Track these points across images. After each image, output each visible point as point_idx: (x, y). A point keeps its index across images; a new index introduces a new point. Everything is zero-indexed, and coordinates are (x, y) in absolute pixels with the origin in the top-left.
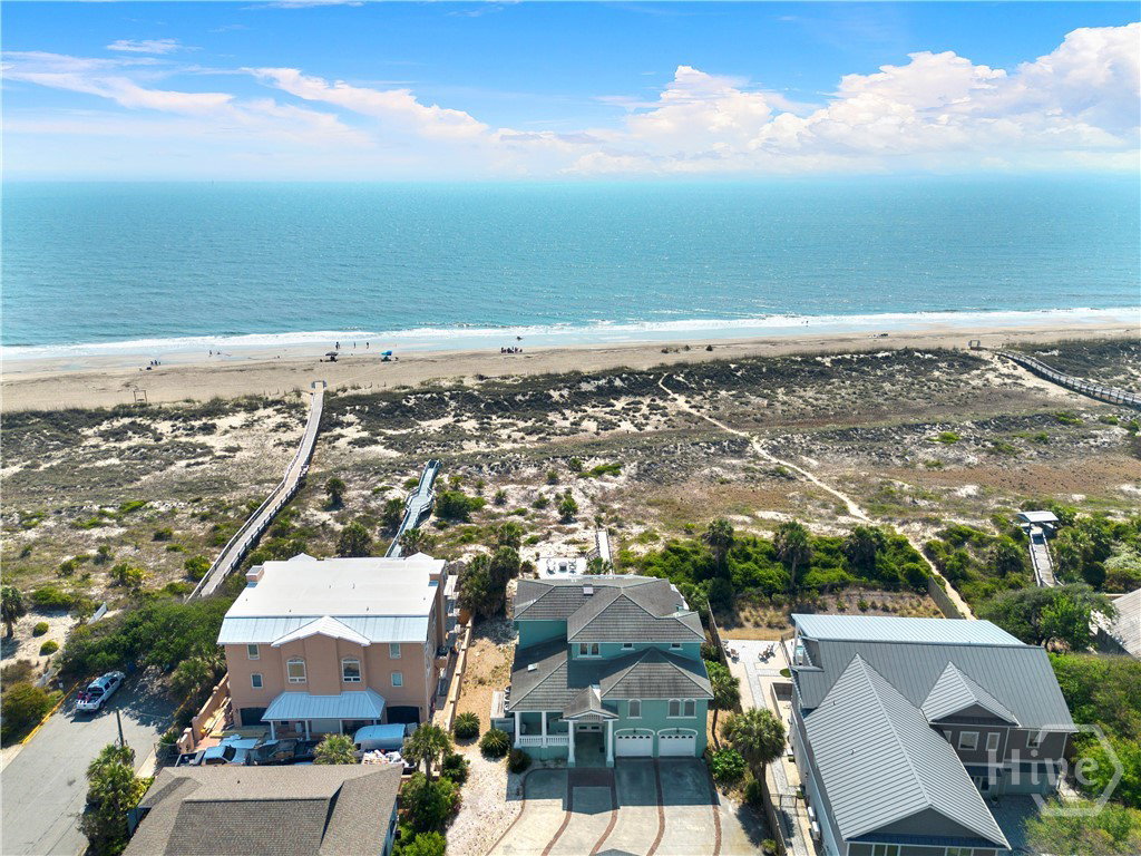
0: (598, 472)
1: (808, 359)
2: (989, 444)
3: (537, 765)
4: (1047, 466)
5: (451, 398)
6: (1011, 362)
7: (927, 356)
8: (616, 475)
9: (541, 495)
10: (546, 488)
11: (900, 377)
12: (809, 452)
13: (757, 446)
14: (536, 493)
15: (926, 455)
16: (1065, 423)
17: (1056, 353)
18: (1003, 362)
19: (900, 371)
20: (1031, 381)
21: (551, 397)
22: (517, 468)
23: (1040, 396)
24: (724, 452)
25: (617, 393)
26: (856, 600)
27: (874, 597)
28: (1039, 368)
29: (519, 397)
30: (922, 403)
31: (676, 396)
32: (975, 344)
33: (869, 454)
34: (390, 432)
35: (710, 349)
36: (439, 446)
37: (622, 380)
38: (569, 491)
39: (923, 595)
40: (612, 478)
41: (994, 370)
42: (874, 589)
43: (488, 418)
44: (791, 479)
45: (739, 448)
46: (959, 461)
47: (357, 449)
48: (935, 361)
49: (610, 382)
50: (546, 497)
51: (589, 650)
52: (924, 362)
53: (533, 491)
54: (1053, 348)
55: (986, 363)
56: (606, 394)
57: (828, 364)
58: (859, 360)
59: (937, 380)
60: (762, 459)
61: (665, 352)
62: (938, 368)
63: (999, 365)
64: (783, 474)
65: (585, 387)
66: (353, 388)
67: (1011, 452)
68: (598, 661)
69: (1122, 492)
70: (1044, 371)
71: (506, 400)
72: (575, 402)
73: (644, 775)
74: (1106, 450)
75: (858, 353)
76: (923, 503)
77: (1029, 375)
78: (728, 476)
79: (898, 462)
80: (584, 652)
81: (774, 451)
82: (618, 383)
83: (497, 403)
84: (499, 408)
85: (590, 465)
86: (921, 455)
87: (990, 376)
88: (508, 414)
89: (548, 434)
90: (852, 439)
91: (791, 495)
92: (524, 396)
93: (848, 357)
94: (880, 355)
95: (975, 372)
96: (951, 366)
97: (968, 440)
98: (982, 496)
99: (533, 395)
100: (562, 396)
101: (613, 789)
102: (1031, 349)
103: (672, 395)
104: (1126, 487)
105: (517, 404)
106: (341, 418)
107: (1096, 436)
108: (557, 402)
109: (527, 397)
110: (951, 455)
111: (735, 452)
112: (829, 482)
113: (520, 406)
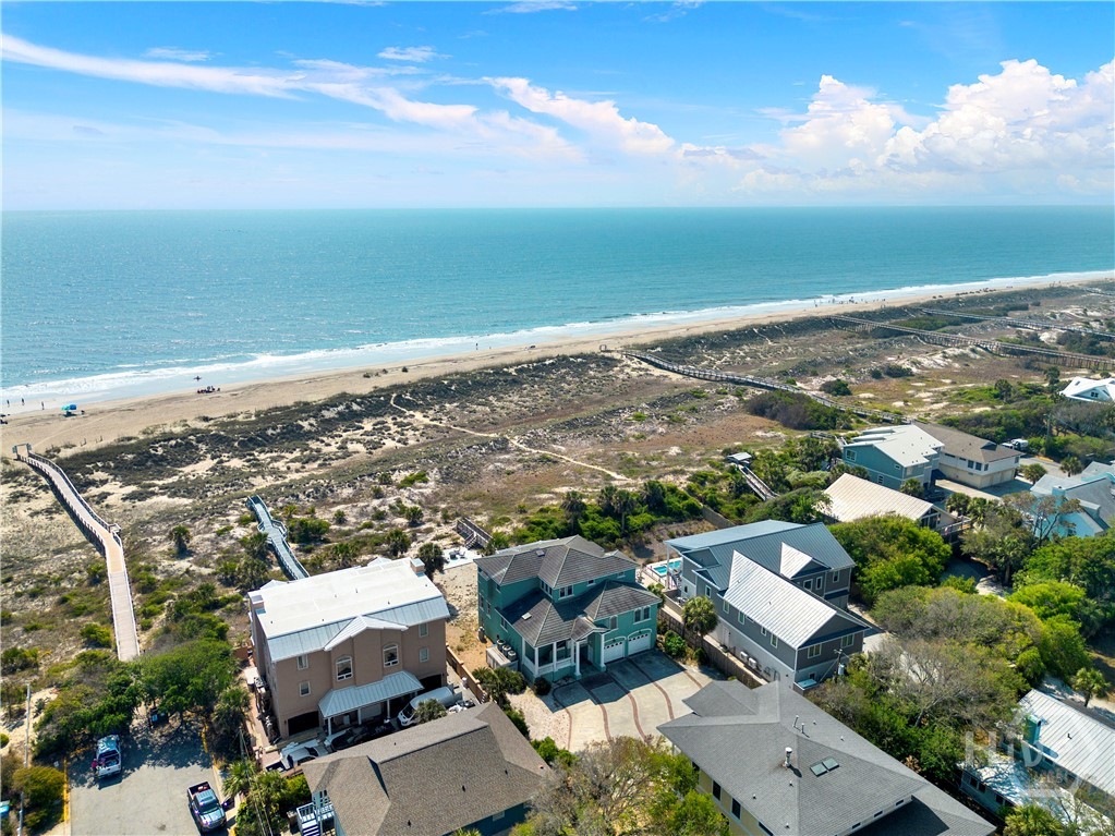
0: (409, 482)
1: (498, 370)
2: (665, 418)
3: (554, 686)
4: (705, 427)
5: (198, 442)
6: (636, 360)
7: (579, 360)
8: (426, 481)
9: (375, 508)
10: (376, 502)
11: (569, 378)
12: (555, 441)
13: (515, 442)
14: (369, 509)
15: (630, 431)
16: (699, 397)
17: (659, 349)
18: (631, 360)
19: (568, 373)
20: (657, 372)
21: (302, 427)
22: (332, 491)
23: (667, 381)
24: (493, 450)
25: (359, 416)
26: (666, 533)
27: (674, 528)
28: (657, 361)
29: (270, 432)
30: (599, 396)
31: (411, 412)
32: (603, 349)
33: (595, 436)
34: (160, 483)
35: (405, 370)
36: (227, 486)
37: (358, 404)
38: (399, 501)
39: (700, 520)
40: (423, 485)
41: (629, 366)
42: (671, 523)
43: (250, 455)
44: (555, 462)
45: (502, 446)
46: (654, 432)
47: (138, 503)
48: (586, 363)
49: (348, 407)
50: (382, 509)
51: (566, 592)
52: (579, 365)
53: (365, 507)
54: (657, 347)
55: (620, 361)
56: (350, 419)
57: (514, 373)
58: (535, 368)
59: (594, 377)
60: (524, 451)
61: (367, 376)
62: (591, 369)
63: (629, 362)
64: (549, 460)
65: (328, 414)
66: (66, 447)
67: (680, 421)
68: (574, 598)
69: (758, 437)
70: (661, 363)
71: (258, 435)
72: (327, 429)
73: (628, 668)
74: (731, 412)
75: (531, 362)
76: (654, 463)
77: (651, 367)
78: (511, 468)
79: (616, 438)
80: (562, 594)
81: (529, 443)
82: (355, 407)
83: (251, 440)
84: (255, 444)
85: (398, 477)
86: (628, 432)
87: (627, 370)
88: (267, 449)
89: (325, 460)
90: (577, 427)
91: (565, 473)
92: (274, 430)
93: (525, 366)
94: (547, 362)
95: (615, 369)
96: (598, 366)
97: (652, 417)
98: (685, 452)
99: (283, 428)
100: (311, 425)
101: (617, 683)
102: (644, 348)
103: (408, 413)
104: (759, 433)
105: (271, 438)
106: (91, 477)
107: (722, 404)
108: (310, 431)
109: (278, 431)
110: (647, 429)
111: (502, 449)
112: (582, 460)
113: (275, 440)
